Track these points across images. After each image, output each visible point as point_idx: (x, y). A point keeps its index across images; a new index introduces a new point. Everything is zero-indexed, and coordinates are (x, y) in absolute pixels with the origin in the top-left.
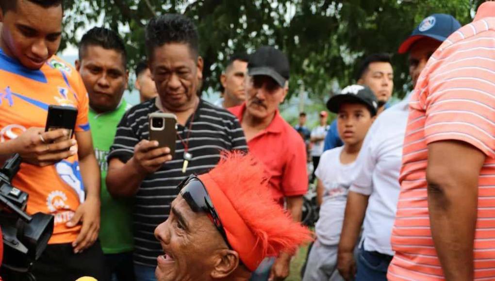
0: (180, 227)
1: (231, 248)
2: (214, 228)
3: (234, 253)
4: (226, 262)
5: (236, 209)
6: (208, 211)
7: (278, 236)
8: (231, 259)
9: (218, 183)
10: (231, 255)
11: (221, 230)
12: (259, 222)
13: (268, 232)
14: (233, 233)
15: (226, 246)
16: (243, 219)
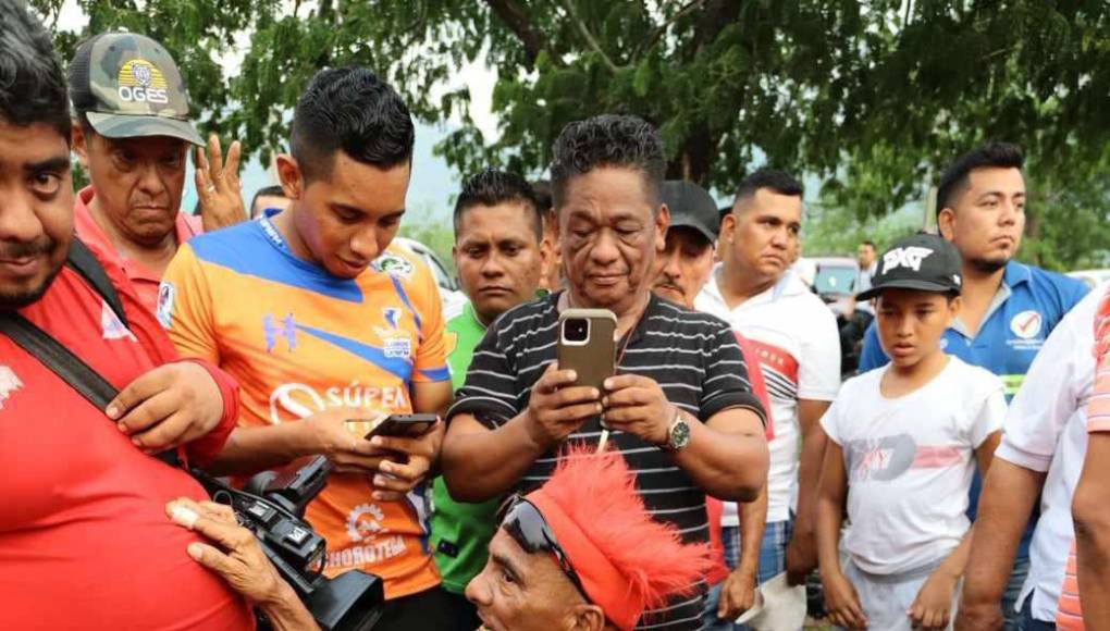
0: (509, 579)
1: (590, 601)
2: (560, 573)
3: (595, 608)
4: (584, 624)
5: (591, 540)
6: (549, 548)
7: (662, 573)
8: (594, 618)
9: (559, 502)
10: (591, 612)
11: (572, 576)
12: (628, 555)
13: (646, 569)
14: (591, 577)
15: (581, 599)
16: (604, 554)
